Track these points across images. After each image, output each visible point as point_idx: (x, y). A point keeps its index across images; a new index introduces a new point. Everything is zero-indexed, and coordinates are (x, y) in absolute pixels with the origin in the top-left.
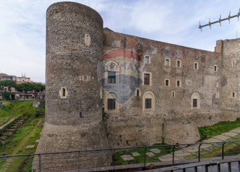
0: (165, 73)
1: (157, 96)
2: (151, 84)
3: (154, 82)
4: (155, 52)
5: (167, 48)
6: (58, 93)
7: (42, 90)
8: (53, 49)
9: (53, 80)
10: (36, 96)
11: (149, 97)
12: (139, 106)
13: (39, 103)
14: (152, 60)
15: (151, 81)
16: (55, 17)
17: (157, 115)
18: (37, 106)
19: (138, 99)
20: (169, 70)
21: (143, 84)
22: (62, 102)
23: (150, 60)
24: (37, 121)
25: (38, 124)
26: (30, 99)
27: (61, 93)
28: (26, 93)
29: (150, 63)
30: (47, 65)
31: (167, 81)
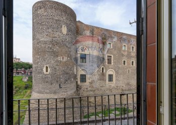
0: (123, 55)
1: (117, 72)
2: (112, 64)
3: (114, 62)
4: (115, 39)
5: (124, 37)
6: (42, 70)
7: (30, 68)
8: (38, 36)
9: (38, 60)
10: (25, 72)
11: (111, 73)
12: (104, 80)
13: (27, 78)
14: (113, 46)
15: (112, 61)
16: (39, 12)
17: (117, 87)
18: (26, 80)
19: (103, 74)
20: (126, 53)
21: (107, 63)
22: (46, 77)
23: (111, 46)
24: (26, 92)
25: (27, 94)
26: (20, 75)
27: (44, 69)
28: (17, 70)
29: (111, 47)
30: (33, 48)
31: (124, 61)
